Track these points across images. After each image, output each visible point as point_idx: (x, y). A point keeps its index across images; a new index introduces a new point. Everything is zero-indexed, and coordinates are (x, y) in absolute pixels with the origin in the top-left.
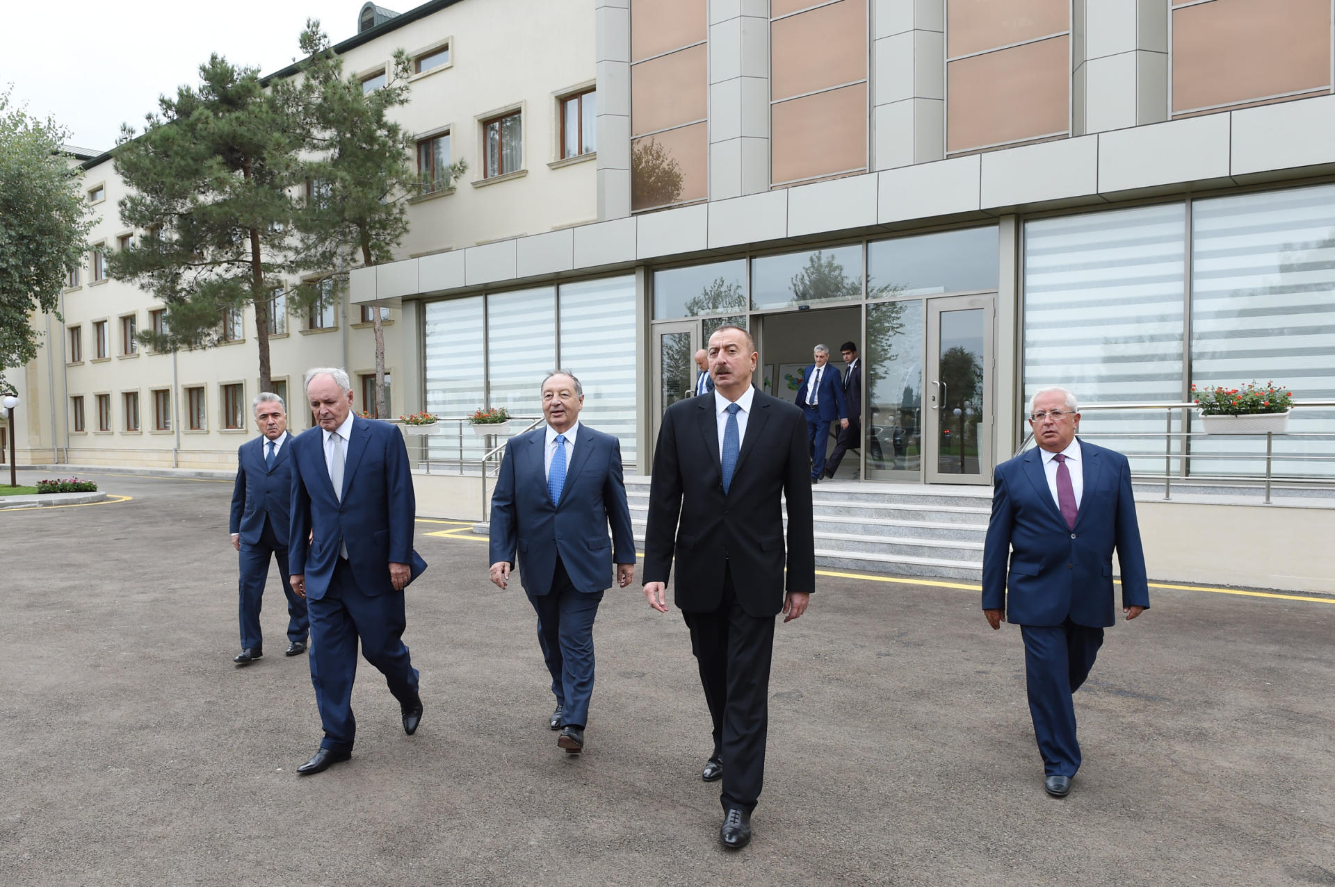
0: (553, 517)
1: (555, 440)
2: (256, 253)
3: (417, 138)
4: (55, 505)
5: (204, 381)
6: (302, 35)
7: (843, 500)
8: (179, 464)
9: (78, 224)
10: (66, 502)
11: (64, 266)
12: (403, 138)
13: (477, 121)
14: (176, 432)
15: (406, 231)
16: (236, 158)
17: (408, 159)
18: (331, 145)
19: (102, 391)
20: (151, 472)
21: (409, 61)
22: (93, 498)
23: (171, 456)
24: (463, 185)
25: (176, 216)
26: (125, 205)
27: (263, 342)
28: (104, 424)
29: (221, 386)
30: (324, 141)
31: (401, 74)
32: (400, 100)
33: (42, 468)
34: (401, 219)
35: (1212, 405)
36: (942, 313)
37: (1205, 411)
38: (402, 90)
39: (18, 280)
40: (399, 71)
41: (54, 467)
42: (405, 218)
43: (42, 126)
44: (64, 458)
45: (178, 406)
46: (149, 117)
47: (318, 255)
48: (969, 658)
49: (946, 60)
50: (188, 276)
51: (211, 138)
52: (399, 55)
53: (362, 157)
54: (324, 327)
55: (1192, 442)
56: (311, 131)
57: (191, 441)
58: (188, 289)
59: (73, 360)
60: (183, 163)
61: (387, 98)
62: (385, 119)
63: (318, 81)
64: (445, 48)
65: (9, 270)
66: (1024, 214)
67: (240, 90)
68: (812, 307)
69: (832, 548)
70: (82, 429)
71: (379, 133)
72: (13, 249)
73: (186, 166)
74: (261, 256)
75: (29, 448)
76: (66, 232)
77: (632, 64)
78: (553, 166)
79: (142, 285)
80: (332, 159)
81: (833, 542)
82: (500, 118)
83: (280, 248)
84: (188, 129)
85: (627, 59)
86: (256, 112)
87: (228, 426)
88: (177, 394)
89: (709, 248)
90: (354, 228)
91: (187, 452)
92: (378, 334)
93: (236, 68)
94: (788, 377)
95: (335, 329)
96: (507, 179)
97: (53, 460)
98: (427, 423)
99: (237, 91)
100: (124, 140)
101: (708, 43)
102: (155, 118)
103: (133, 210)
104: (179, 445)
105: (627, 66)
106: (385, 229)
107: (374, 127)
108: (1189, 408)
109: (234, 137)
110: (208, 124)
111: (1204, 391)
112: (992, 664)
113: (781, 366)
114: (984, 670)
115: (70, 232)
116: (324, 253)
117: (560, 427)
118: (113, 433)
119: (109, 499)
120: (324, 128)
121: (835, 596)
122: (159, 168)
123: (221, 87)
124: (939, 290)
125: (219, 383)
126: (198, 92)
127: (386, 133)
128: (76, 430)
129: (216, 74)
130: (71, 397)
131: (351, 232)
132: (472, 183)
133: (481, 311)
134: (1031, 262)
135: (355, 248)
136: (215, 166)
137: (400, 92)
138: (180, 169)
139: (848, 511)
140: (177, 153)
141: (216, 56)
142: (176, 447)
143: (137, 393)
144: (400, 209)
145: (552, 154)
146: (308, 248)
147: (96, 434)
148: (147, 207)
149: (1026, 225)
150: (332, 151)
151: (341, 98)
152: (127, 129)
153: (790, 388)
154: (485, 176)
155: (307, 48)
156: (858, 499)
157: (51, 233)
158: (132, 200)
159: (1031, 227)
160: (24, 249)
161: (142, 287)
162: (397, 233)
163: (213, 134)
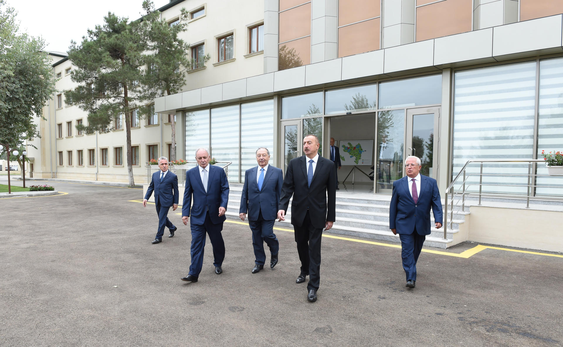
0: (259, 195)
1: (261, 170)
2: (126, 94)
3: (191, 46)
4: (34, 196)
5: (108, 146)
6: (143, 3)
7: (365, 203)
8: (98, 179)
9: (50, 80)
10: (39, 195)
11: (44, 97)
12: (185, 45)
13: (215, 38)
14: (97, 167)
15: (184, 84)
16: (118, 54)
17: (187, 54)
18: (154, 48)
19: (70, 149)
20: (86, 182)
21: (187, 13)
22: (51, 193)
23: (95, 176)
24: (209, 64)
25: (94, 78)
26: (73, 73)
27: (128, 130)
28: (70, 163)
29: (114, 148)
30: (152, 46)
31: (184, 18)
32: (183, 30)
33: (46, 180)
34: (183, 79)
35: (553, 161)
36: (414, 116)
37: (549, 164)
38: (184, 25)
39: (24, 103)
40: (183, 17)
41: (50, 180)
42: (184, 79)
43: (36, 40)
44: (55, 176)
45: (98, 155)
46: (83, 38)
47: (149, 94)
48: (430, 302)
49: (416, 7)
50: (99, 103)
51: (106, 46)
52: (183, 10)
53: (167, 53)
54: (154, 124)
55: (537, 179)
56: (147, 43)
57: (103, 170)
58: (98, 108)
59: (59, 137)
60: (95, 56)
61: (178, 29)
62: (177, 38)
63: (149, 22)
64: (202, 8)
65: (20, 99)
66: (455, 68)
67: (119, 26)
68: (353, 113)
69: (359, 227)
70: (62, 165)
71: (174, 43)
72: (22, 90)
73: (97, 57)
74: (128, 95)
75: (41, 172)
76: (45, 84)
77: (279, 12)
78: (246, 57)
79: (80, 106)
80: (156, 54)
81: (360, 224)
82: (225, 37)
83: (135, 91)
84: (98, 42)
85: (277, 10)
86: (124, 35)
87: (116, 164)
88: (97, 151)
89: (306, 86)
90: (163, 83)
91: (101, 174)
92: (173, 127)
93: (118, 18)
94: (343, 146)
95: (158, 125)
96: (227, 62)
97: (51, 177)
98: (182, 164)
99: (118, 27)
100: (72, 47)
101: (312, 2)
102: (86, 38)
103: (76, 75)
104: (98, 172)
105: (277, 13)
106: (176, 83)
107: (173, 40)
108: (536, 162)
109: (116, 45)
110: (105, 39)
111: (549, 154)
112: (445, 307)
113: (340, 141)
114: (440, 312)
115: (46, 83)
116: (152, 93)
117: (263, 166)
118: (73, 166)
119: (59, 194)
120: (153, 41)
121: (358, 255)
122: (86, 58)
123: (112, 25)
124: (413, 105)
125: (113, 147)
126: (103, 27)
127: (178, 43)
128: (60, 165)
129: (110, 20)
130: (58, 152)
131: (162, 84)
132: (213, 64)
133: (208, 116)
134: (458, 91)
135: (163, 91)
136: (106, 56)
137: (183, 26)
138: (94, 59)
139: (367, 209)
140: (93, 52)
141: (110, 12)
142: (96, 172)
143: (82, 150)
144: (183, 75)
145: (246, 51)
146: (145, 91)
147: (67, 167)
148: (82, 74)
149: (455, 74)
150: (155, 51)
151: (158, 29)
152: (73, 42)
153: (344, 151)
154: (219, 61)
155: (145, 8)
156: (372, 203)
157: (38, 84)
158: (76, 71)
159: (458, 75)
160: (27, 90)
161: (80, 107)
162: (181, 85)
163: (107, 44)
